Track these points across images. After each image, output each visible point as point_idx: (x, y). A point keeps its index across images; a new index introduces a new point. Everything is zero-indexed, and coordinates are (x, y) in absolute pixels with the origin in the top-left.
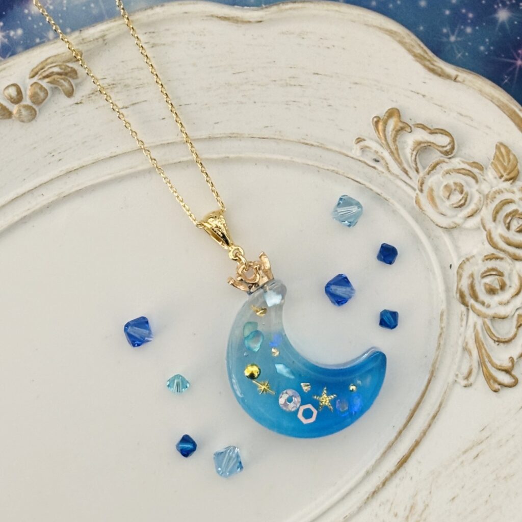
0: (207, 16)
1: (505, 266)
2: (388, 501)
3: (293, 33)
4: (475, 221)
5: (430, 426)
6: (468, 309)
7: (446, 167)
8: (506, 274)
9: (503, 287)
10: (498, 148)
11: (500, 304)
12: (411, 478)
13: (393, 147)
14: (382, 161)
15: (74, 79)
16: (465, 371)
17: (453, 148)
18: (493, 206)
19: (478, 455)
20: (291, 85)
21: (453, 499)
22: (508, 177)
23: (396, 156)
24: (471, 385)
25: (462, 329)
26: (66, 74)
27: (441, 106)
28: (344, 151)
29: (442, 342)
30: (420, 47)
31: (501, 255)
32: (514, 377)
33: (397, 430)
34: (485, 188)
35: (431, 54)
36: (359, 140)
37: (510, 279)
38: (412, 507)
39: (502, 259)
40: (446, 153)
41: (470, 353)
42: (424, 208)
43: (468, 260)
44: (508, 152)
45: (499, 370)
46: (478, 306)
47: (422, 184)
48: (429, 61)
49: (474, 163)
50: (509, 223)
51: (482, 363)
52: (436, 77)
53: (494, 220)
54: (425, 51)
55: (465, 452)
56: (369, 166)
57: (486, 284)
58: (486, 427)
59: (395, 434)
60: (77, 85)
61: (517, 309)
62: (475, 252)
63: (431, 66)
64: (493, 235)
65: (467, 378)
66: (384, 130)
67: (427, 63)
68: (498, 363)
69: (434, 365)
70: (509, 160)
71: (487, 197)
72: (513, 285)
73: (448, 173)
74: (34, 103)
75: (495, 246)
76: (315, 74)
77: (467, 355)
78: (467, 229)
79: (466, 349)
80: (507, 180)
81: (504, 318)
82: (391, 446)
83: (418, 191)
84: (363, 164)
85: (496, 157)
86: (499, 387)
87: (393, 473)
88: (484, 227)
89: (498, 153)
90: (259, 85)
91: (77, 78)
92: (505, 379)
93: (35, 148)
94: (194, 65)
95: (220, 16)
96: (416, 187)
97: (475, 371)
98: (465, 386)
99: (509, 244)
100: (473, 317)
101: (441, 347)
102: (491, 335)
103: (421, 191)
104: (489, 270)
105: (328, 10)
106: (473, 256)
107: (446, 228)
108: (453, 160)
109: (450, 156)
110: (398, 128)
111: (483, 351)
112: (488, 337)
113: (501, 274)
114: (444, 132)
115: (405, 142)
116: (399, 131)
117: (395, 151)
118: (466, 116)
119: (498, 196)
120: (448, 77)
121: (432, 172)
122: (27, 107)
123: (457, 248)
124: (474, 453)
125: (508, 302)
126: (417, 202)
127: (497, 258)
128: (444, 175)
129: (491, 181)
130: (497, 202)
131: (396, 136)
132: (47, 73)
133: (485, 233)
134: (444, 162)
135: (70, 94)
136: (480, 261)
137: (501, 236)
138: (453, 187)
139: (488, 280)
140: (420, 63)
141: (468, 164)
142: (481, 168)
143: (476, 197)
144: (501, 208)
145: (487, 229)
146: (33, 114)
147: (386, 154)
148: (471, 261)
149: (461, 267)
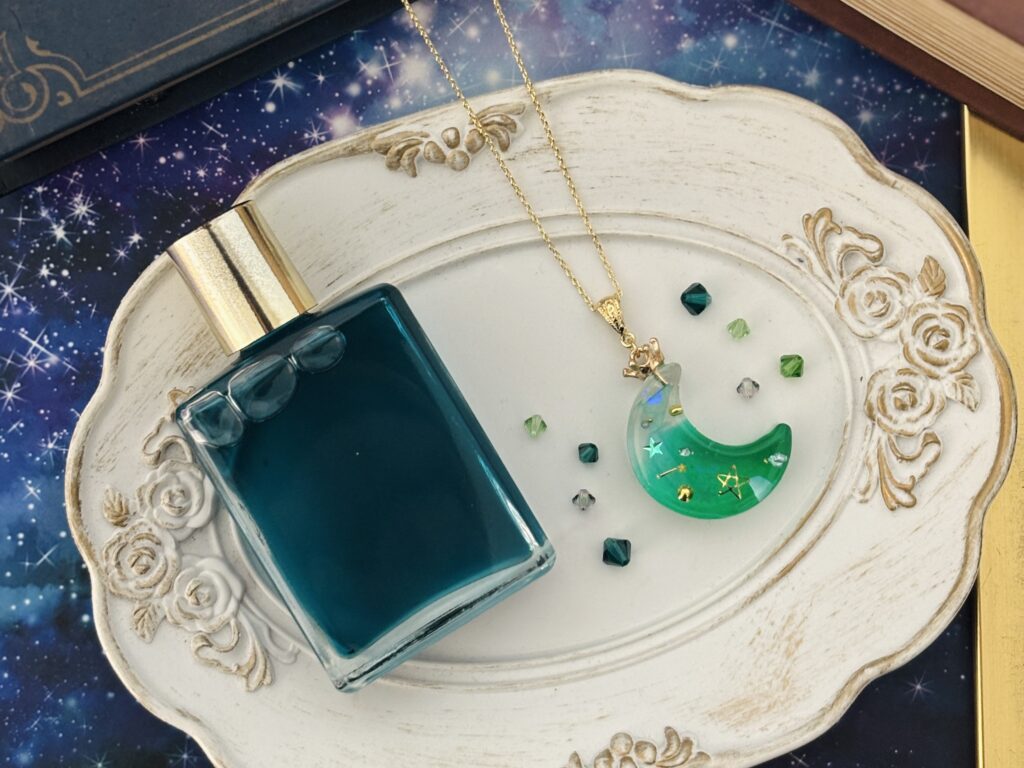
0: (655, 88)
1: (918, 382)
2: (766, 608)
3: (735, 118)
4: (894, 334)
5: (819, 538)
6: (874, 424)
7: (870, 274)
8: (918, 391)
9: (914, 404)
10: (927, 261)
11: (909, 420)
12: (793, 589)
13: (820, 248)
14: (806, 262)
15: (512, 132)
16: (862, 485)
17: (881, 255)
18: (913, 319)
19: (865, 573)
20: (726, 171)
21: (834, 614)
22: (934, 292)
23: (823, 257)
24: (866, 501)
25: (866, 443)
26: (506, 125)
27: (873, 212)
28: (769, 246)
29: (842, 454)
30: (861, 149)
31: (916, 371)
32: (913, 497)
33: (786, 536)
34: (908, 301)
35: (872, 157)
36: (786, 237)
37: (922, 397)
38: (791, 617)
39: (916, 374)
40: (874, 260)
41: (870, 469)
42: (843, 314)
43: (881, 371)
44: (938, 266)
45: (900, 488)
46: (885, 421)
47: (844, 288)
48: (869, 163)
49: (900, 273)
50: (928, 339)
51: (881, 479)
52: (874, 181)
53: (914, 333)
54: (866, 153)
55: (852, 568)
56: (792, 264)
57: (896, 399)
58: (877, 545)
59: (782, 541)
60: (514, 139)
61: (925, 429)
62: (889, 366)
63: (870, 169)
64: (910, 349)
65: (865, 492)
66: (814, 228)
67: (867, 166)
68: (899, 481)
69: (832, 476)
70: (937, 275)
71: (909, 310)
72: (924, 403)
73: (872, 280)
74: (469, 150)
75: (910, 360)
76: (752, 163)
77: (866, 470)
78: (884, 342)
79: (866, 464)
80: (932, 295)
81: (910, 435)
82: (776, 553)
83: (838, 296)
84: (786, 263)
85: (923, 270)
86: (896, 505)
87: (776, 581)
88: (902, 340)
89: (927, 267)
90: (694, 167)
91: (514, 132)
92: (904, 498)
93: (461, 198)
94: (632, 137)
95: (667, 89)
96: (837, 292)
97: (873, 487)
98: (861, 502)
99: (926, 360)
100: (878, 432)
101: (842, 459)
102: (895, 451)
103: (843, 296)
104: (901, 384)
105: (776, 98)
106: (886, 370)
107: (863, 337)
108: (879, 269)
109: (876, 264)
110: (828, 228)
111: (885, 467)
112: (891, 452)
113: (913, 390)
114: (874, 238)
115: (833, 244)
116: (828, 232)
117: (822, 253)
118: (899, 226)
119: (920, 310)
120: (886, 182)
121: (857, 278)
122: (462, 153)
123: (870, 360)
124: (861, 570)
125: (917, 420)
126: (837, 307)
127: (911, 373)
128: (867, 282)
129: (916, 294)
130: (918, 316)
131: (825, 235)
132: (488, 121)
133: (902, 347)
134: (870, 268)
135: (505, 148)
136: (893, 375)
137: (918, 351)
138: (876, 296)
139: (899, 395)
140: (860, 163)
141: (894, 273)
142: (907, 279)
143: (898, 308)
144: (922, 323)
145: (905, 342)
146: (466, 163)
147: (812, 255)
148: (884, 373)
149: (872, 378)
